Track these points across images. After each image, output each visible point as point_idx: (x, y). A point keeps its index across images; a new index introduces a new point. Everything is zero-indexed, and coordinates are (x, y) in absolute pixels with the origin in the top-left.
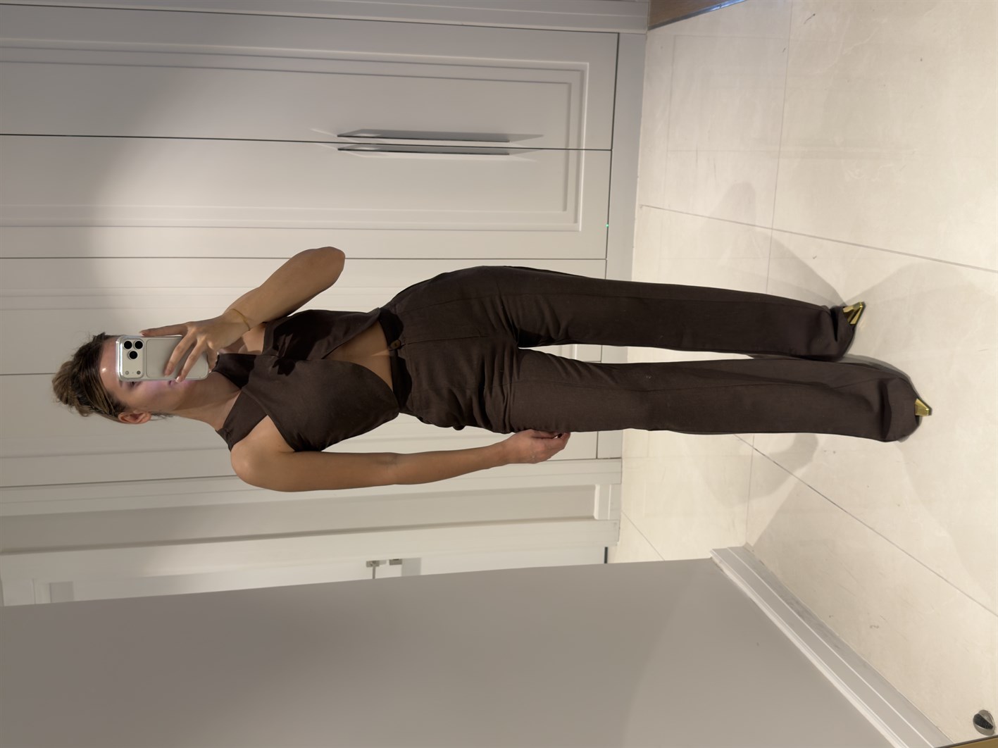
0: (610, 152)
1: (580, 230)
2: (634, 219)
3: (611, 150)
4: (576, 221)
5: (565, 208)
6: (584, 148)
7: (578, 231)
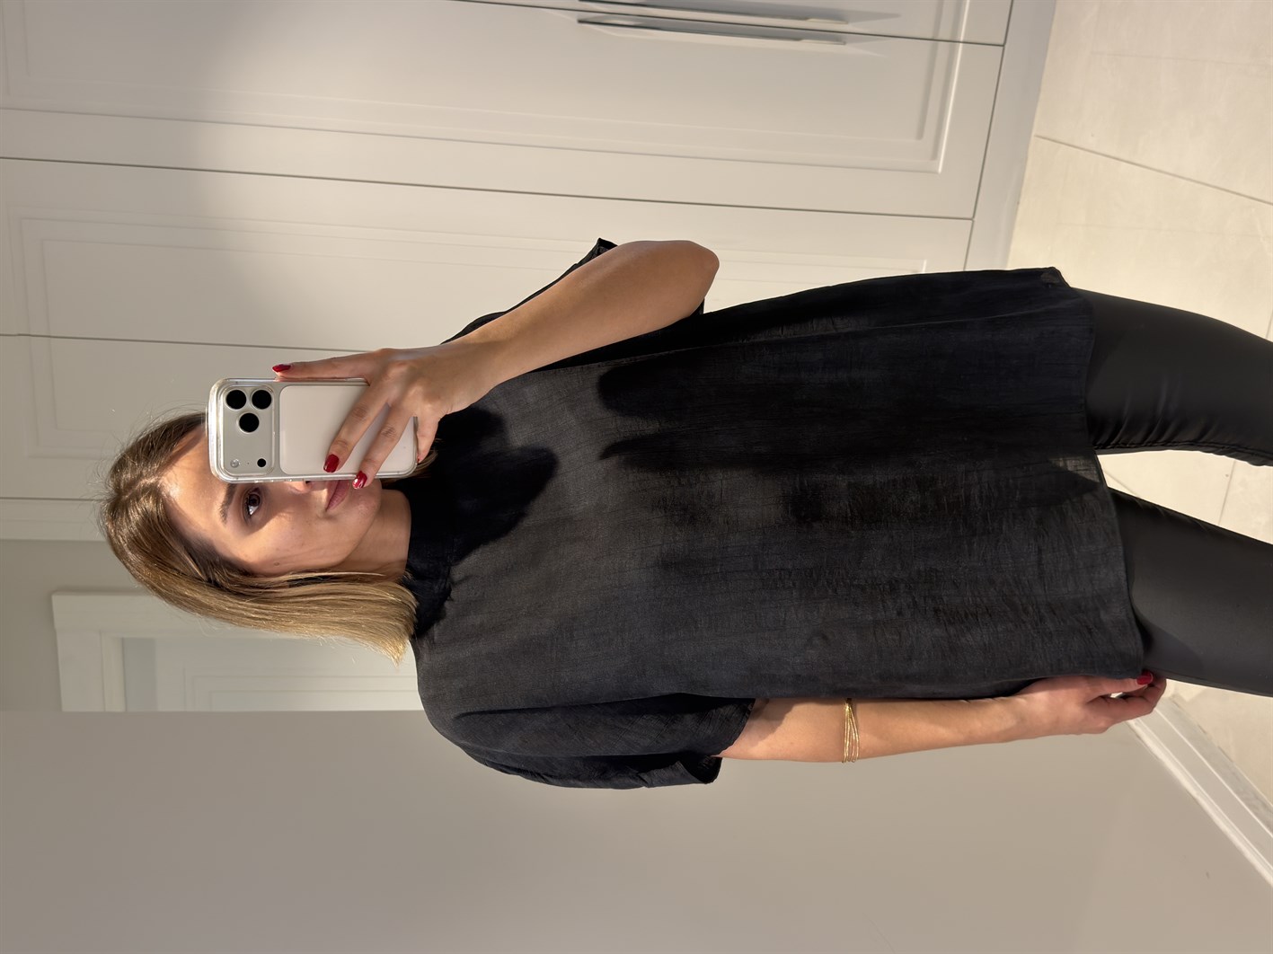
0: (1002, 48)
1: (940, 170)
2: (1027, 158)
3: (1003, 46)
4: (935, 155)
5: (920, 135)
6: (962, 39)
7: (936, 173)
